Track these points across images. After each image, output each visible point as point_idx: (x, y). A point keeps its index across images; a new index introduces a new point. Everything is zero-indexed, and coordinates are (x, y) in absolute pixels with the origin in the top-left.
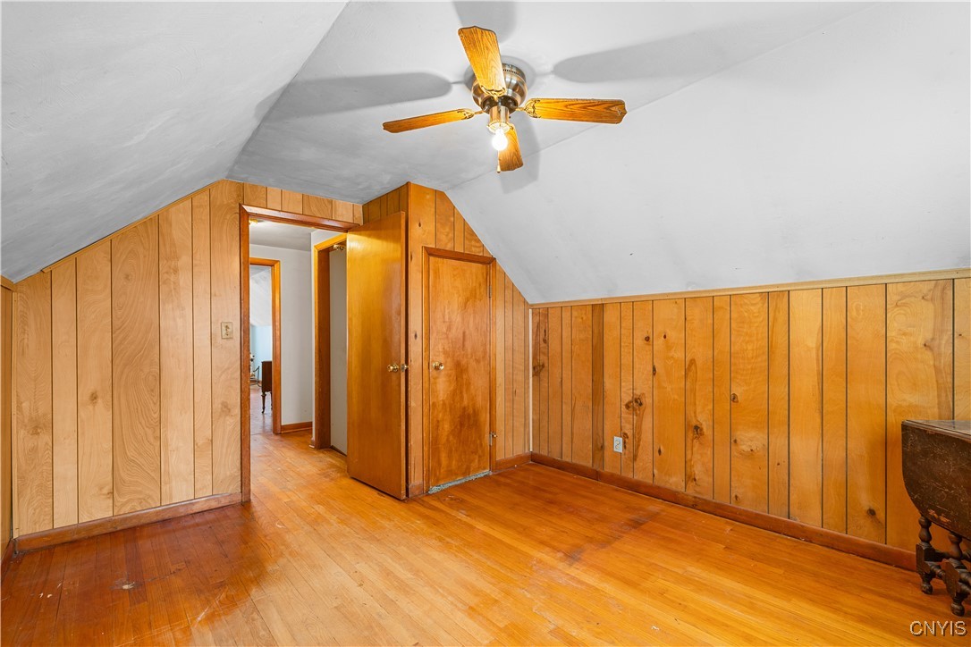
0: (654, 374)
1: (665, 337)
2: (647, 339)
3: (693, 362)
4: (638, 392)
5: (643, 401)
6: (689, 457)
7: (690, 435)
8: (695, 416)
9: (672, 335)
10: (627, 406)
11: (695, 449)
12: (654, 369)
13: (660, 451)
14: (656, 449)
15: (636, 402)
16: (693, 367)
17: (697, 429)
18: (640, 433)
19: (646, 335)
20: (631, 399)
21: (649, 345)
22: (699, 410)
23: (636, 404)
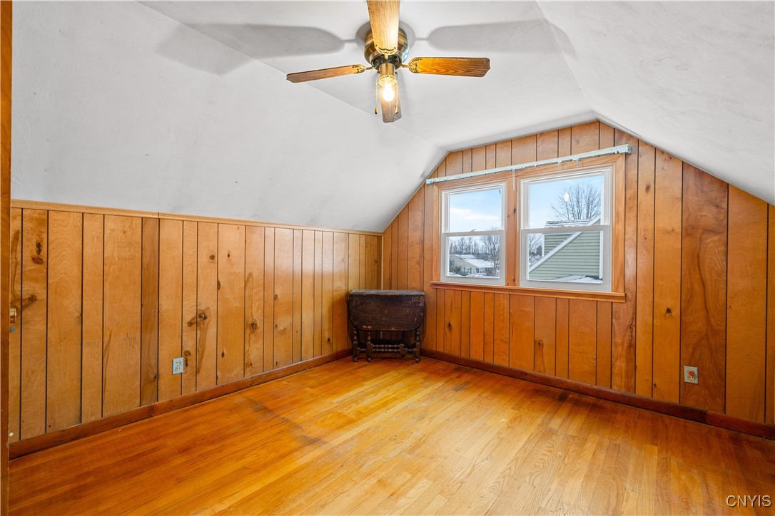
0: (218, 288)
1: (229, 256)
2: (212, 257)
3: (250, 275)
4: (202, 307)
5: (207, 314)
6: (246, 349)
7: (248, 331)
8: (252, 316)
9: (234, 254)
10: (190, 324)
11: (251, 341)
12: (219, 284)
13: (223, 355)
14: (220, 353)
15: (200, 316)
16: (251, 280)
17: (254, 326)
18: (203, 346)
19: (211, 254)
20: (194, 315)
21: (213, 262)
22: (254, 310)
23: (200, 319)
